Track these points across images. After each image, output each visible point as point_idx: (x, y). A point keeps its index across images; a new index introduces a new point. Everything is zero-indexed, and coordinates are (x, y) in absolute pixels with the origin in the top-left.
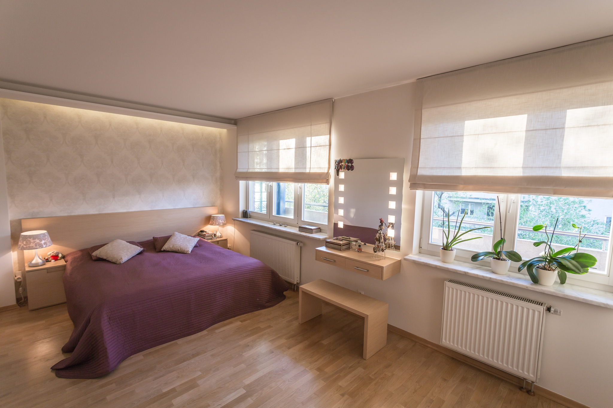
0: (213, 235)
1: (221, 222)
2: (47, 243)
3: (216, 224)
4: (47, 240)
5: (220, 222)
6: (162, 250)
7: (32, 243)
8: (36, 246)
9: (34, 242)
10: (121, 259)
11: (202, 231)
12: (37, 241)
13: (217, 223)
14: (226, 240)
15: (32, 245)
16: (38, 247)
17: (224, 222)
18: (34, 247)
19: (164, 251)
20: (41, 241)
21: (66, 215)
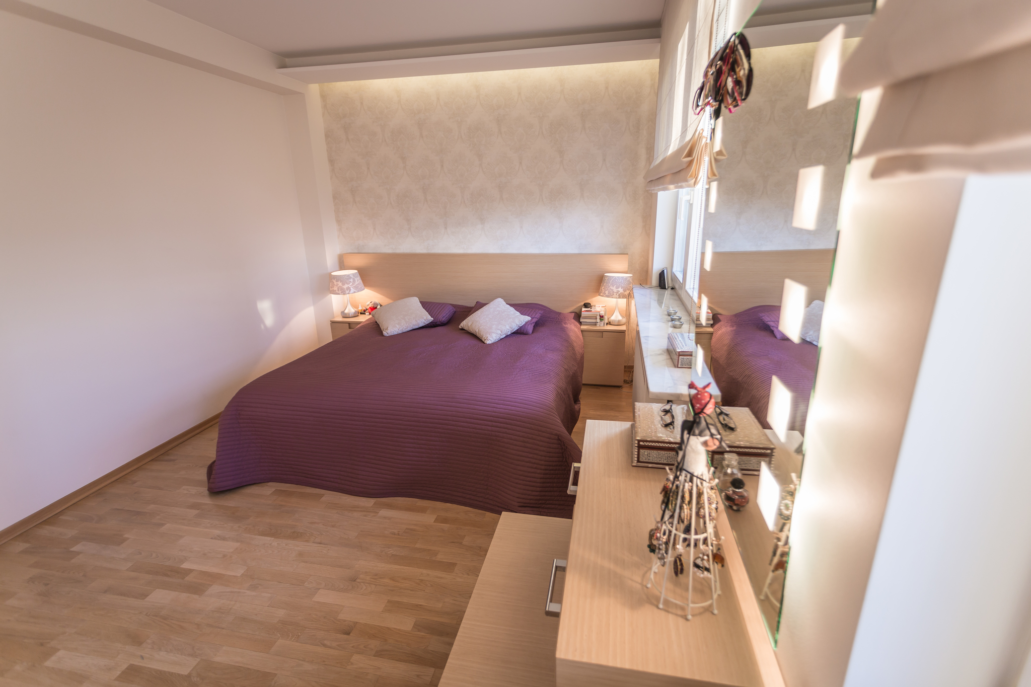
0: (598, 317)
1: (615, 290)
2: (351, 288)
3: (605, 294)
4: (351, 284)
5: (612, 290)
6: (460, 327)
7: (335, 286)
8: (338, 290)
9: (337, 285)
10: (387, 329)
11: (587, 305)
12: (340, 284)
13: (607, 292)
14: (623, 332)
15: (335, 288)
16: (340, 292)
17: (625, 291)
18: (337, 291)
19: (462, 329)
20: (343, 284)
21: (390, 251)
